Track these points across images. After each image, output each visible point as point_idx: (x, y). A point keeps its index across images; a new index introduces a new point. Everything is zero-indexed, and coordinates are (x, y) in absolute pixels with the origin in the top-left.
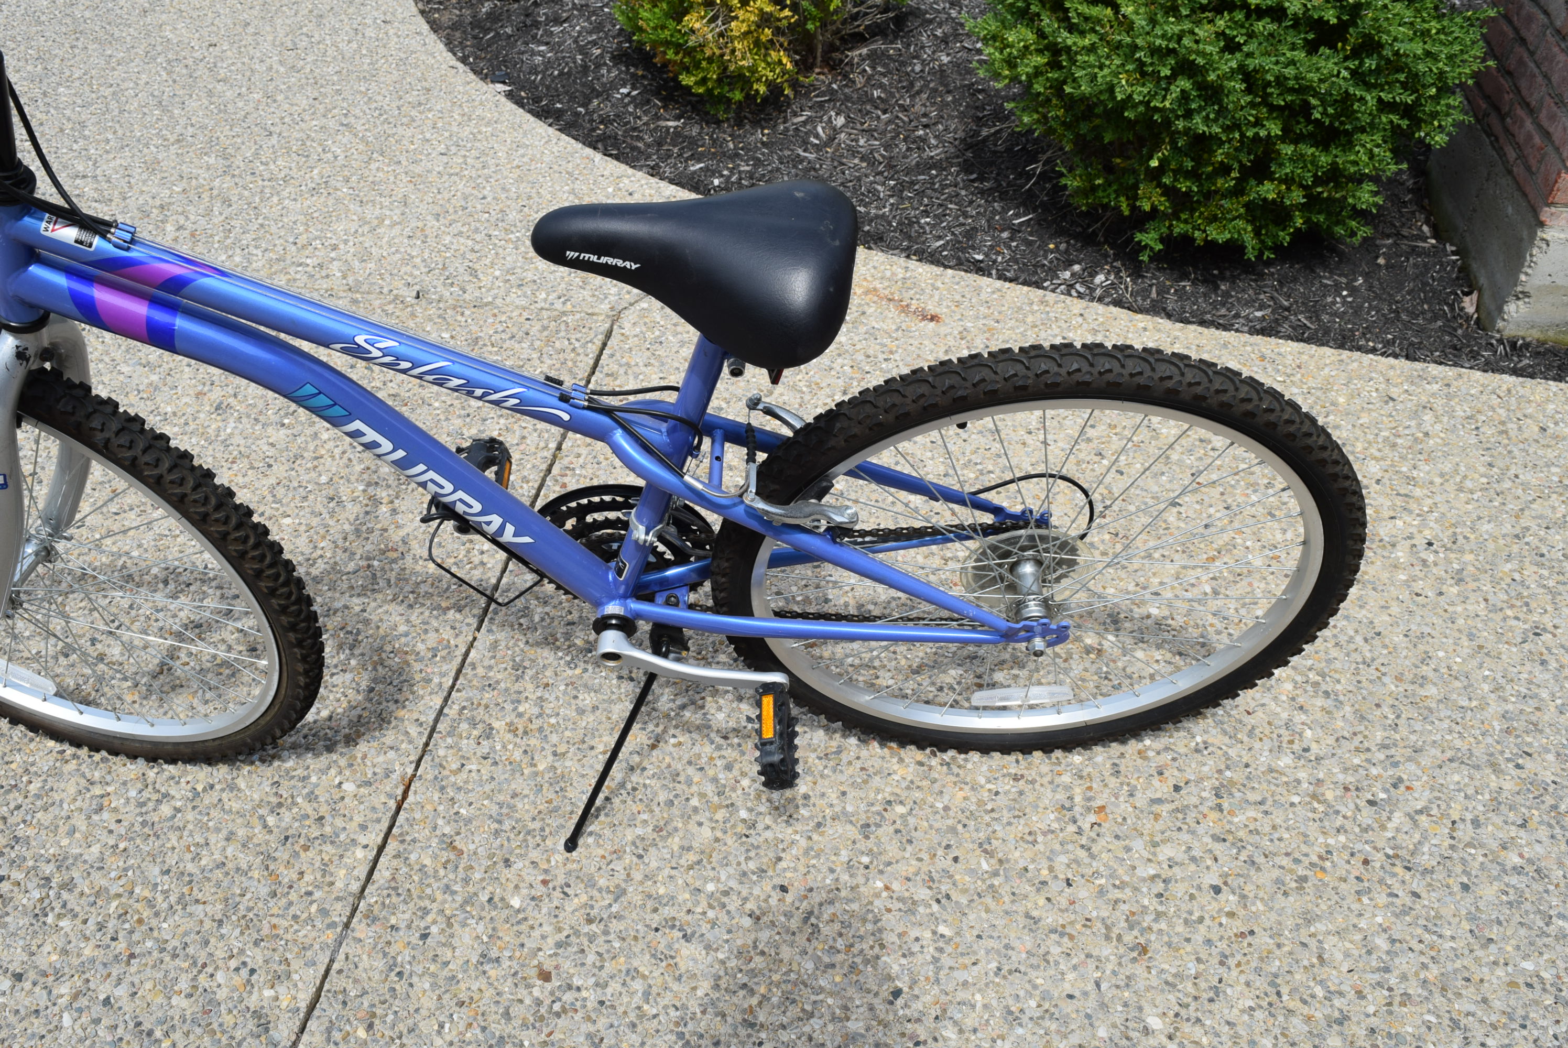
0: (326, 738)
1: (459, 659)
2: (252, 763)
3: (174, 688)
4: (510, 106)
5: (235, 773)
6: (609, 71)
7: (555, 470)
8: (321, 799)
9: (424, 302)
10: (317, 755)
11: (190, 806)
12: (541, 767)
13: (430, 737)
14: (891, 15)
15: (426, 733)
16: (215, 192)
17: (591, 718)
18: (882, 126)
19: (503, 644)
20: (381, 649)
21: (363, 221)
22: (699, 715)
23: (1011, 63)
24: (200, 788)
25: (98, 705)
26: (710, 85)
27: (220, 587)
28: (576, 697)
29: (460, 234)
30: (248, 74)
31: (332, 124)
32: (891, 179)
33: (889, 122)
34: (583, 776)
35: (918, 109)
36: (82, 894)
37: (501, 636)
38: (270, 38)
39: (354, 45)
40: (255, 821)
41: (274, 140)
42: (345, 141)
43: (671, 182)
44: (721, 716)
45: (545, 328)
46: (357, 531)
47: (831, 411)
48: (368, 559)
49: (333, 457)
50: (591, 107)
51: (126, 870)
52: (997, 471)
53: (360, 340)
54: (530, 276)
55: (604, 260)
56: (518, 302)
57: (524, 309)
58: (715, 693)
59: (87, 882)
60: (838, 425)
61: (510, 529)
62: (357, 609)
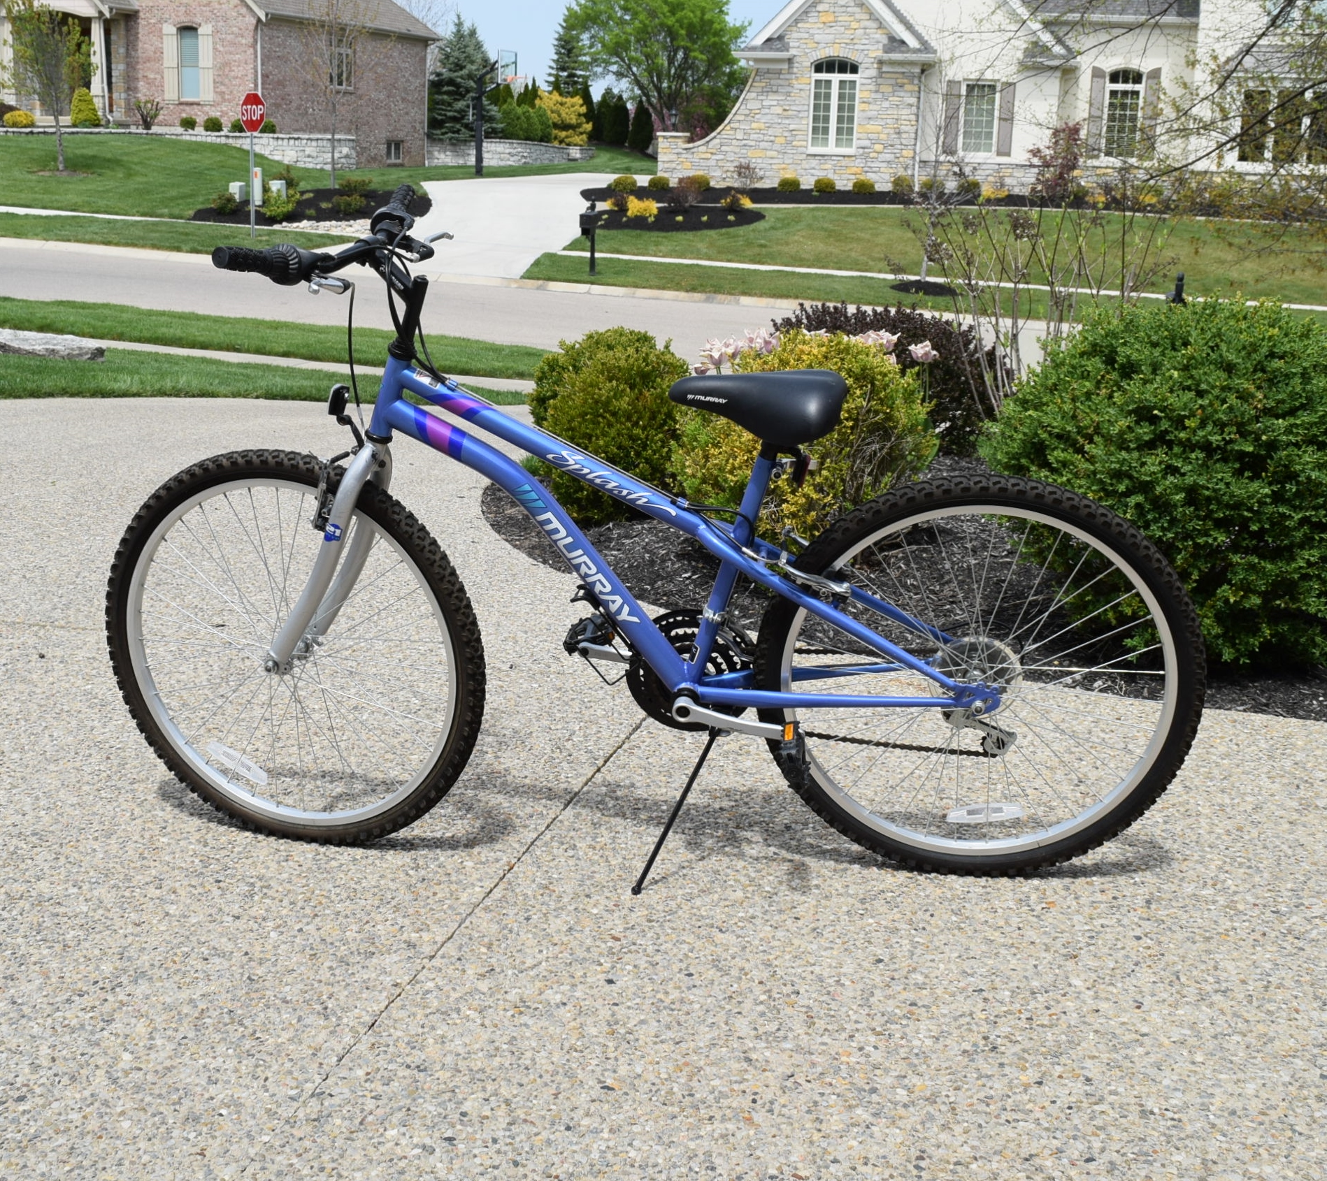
0: (450, 844)
1: (551, 819)
5: (383, 853)
8: (448, 867)
13: (529, 847)
15: (526, 846)
19: (584, 814)
20: (490, 812)
48: (478, 775)
50: (656, 585)
55: (707, 399)
61: (626, 609)
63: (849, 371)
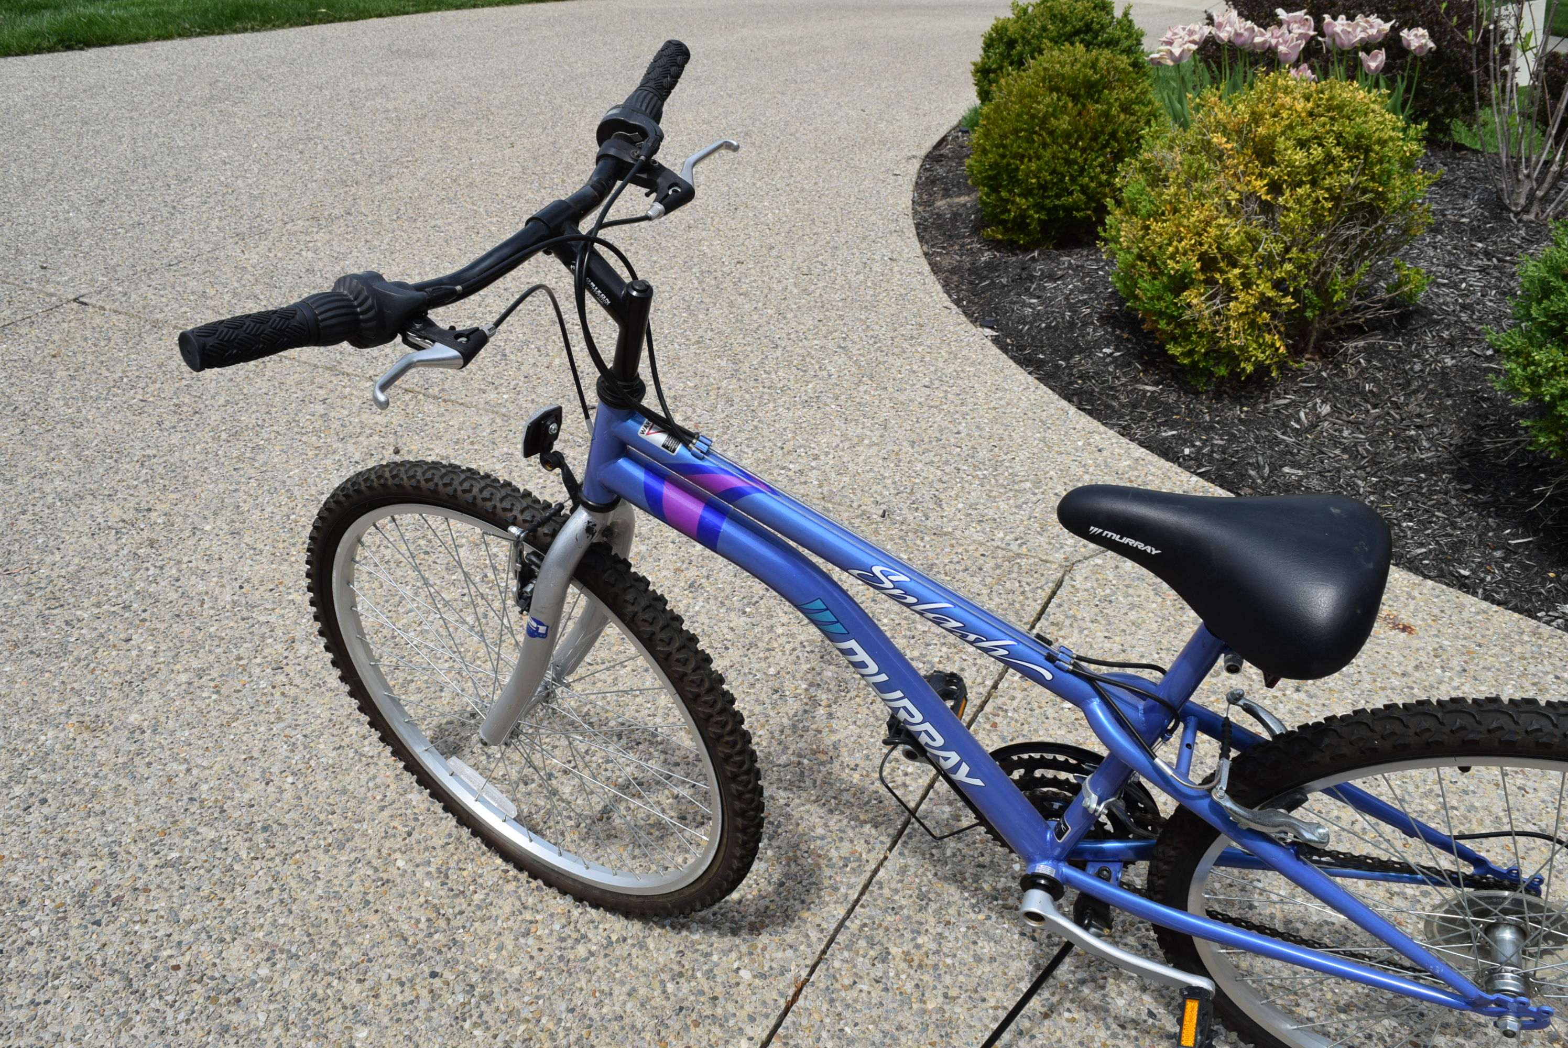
0: (733, 921)
1: (868, 875)
2: (663, 927)
3: (609, 837)
4: (995, 350)
5: (647, 932)
6: (1095, 331)
7: (988, 708)
8: (719, 980)
9: (888, 522)
10: (722, 935)
11: (602, 954)
12: (930, 1006)
13: (828, 946)
14: (1396, 311)
15: (826, 940)
16: (721, 392)
17: (987, 969)
18: (1370, 420)
19: (913, 870)
20: (797, 846)
21: (845, 437)
22: (1098, 995)
23: (1534, 381)
24: (614, 938)
25: (543, 836)
26: (1196, 357)
27: (664, 752)
28: (975, 943)
29: (931, 463)
30: (766, 291)
31: (831, 345)
32: (1374, 475)
33: (1378, 417)
34: (970, 1027)
35: (1413, 408)
36: (497, 1009)
37: (912, 861)
38: (789, 262)
39: (861, 277)
40: (656, 984)
41: (779, 353)
42: (840, 362)
43: (1141, 444)
44: (1121, 1002)
45: (998, 567)
46: (794, 726)
47: (1319, 723)
48: (800, 756)
49: (783, 652)
50: (1072, 362)
51: (538, 998)
52: (1462, 808)
53: (877, 570)
54: (991, 513)
55: (1125, 540)
56: (976, 537)
57: (981, 544)
58: (1118, 976)
59: (504, 999)
60: (1327, 741)
61: (965, 768)
62: (782, 802)
63: (1339, 137)
